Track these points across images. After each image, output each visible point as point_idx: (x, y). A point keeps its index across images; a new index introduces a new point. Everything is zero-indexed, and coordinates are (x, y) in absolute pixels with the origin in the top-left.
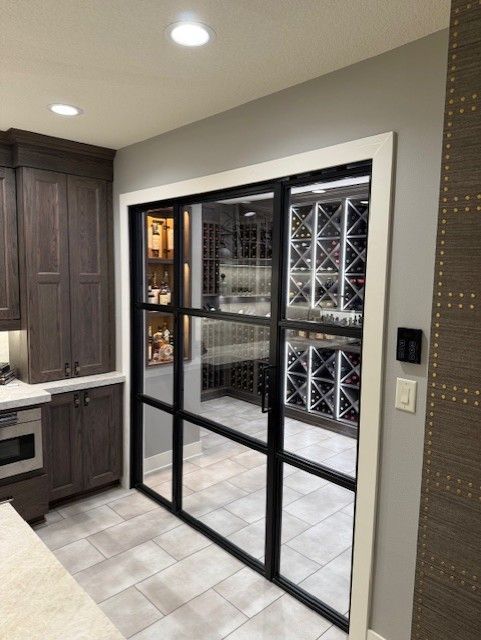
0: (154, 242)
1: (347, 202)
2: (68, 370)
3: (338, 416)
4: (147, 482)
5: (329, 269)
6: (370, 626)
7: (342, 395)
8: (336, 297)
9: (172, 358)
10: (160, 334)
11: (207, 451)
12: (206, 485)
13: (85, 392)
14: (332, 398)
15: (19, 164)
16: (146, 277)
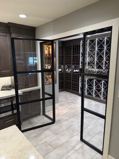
0: (46, 52)
1: (97, 39)
2: (26, 86)
3: (94, 96)
4: (46, 114)
5: (92, 58)
6: (109, 154)
7: (95, 91)
8: (94, 65)
9: (52, 82)
10: (48, 76)
11: (61, 105)
12: (61, 114)
13: (30, 92)
14: (92, 91)
15: (11, 32)
16: (45, 61)
